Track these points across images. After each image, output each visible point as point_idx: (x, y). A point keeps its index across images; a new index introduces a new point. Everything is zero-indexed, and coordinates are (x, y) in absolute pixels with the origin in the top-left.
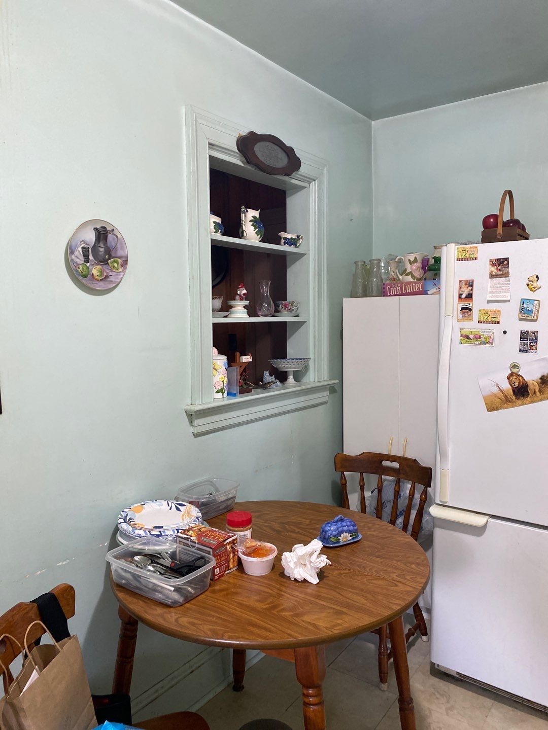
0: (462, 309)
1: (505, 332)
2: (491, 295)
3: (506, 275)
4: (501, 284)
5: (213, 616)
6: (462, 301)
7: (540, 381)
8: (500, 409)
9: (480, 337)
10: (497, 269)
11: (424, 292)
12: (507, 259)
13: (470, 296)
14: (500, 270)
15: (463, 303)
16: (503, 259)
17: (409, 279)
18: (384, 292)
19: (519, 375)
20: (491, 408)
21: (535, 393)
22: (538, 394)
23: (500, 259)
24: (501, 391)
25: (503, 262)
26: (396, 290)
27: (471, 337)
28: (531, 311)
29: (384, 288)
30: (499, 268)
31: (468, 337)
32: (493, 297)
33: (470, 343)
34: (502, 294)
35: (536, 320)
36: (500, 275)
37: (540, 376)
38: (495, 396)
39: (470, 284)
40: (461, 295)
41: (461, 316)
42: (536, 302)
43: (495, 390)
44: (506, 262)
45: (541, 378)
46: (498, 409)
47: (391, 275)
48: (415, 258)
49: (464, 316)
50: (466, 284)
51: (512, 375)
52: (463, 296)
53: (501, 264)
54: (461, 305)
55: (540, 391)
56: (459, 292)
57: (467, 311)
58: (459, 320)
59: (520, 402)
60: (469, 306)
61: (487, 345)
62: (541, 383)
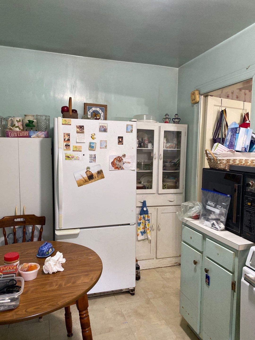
0: (66, 145)
1: (84, 155)
2: (78, 140)
3: (83, 132)
4: (81, 136)
5: (42, 301)
6: (65, 142)
7: (97, 173)
8: (83, 185)
9: (74, 157)
10: (80, 130)
11: (29, 137)
12: (83, 126)
13: (69, 140)
14: (81, 130)
15: (66, 143)
16: (82, 126)
17: (17, 129)
18: (7, 135)
19: (90, 171)
20: (80, 185)
21: (96, 177)
22: (97, 178)
23: (80, 126)
24: (83, 178)
25: (82, 127)
26: (14, 134)
27: (70, 157)
28: (93, 147)
29: (7, 133)
30: (80, 129)
31: (68, 157)
32: (79, 141)
33: (70, 159)
34: (83, 140)
35: (95, 150)
36: (81, 132)
37: (97, 171)
38: (81, 180)
39: (69, 135)
40: (65, 139)
41: (66, 148)
42: (95, 144)
43: (81, 178)
44: (83, 127)
45: (97, 172)
46: (82, 185)
47: (9, 127)
48: (20, 119)
49: (67, 148)
50: (67, 135)
51: (87, 171)
52: (66, 140)
53: (81, 128)
54: (65, 144)
55: (98, 177)
56: (64, 138)
57: (68, 146)
58: (64, 150)
59: (90, 181)
60: (69, 144)
61: (77, 160)
62: (98, 174)
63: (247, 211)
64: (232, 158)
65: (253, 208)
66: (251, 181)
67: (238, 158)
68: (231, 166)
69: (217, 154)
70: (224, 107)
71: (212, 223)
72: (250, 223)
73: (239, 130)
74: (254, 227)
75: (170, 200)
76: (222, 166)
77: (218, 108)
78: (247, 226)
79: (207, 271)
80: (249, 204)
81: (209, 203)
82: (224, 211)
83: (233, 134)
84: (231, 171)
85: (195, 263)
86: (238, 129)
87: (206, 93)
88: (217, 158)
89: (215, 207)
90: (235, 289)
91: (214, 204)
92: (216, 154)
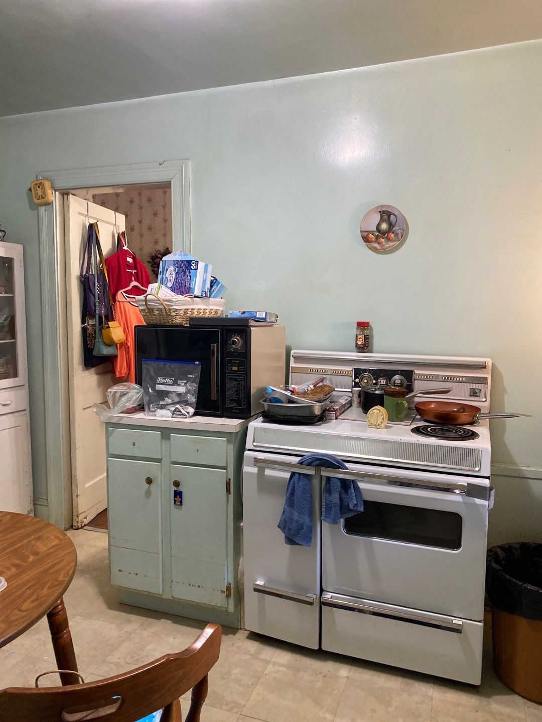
63: (231, 379)
64: (190, 307)
65: (241, 374)
66: (235, 337)
67: (196, 307)
68: (192, 319)
69: (172, 302)
70: (92, 217)
71: (173, 409)
72: (238, 394)
73: (195, 265)
74: (244, 398)
75: (4, 403)
76: (178, 320)
77: (83, 218)
78: (232, 400)
79: (177, 484)
80: (235, 368)
81: (160, 380)
82: (194, 387)
83: (183, 270)
84: (192, 326)
85: (149, 481)
86: (193, 263)
87: (67, 189)
88: (170, 308)
89: (175, 383)
90: (230, 489)
91: (171, 380)
92: (170, 300)
